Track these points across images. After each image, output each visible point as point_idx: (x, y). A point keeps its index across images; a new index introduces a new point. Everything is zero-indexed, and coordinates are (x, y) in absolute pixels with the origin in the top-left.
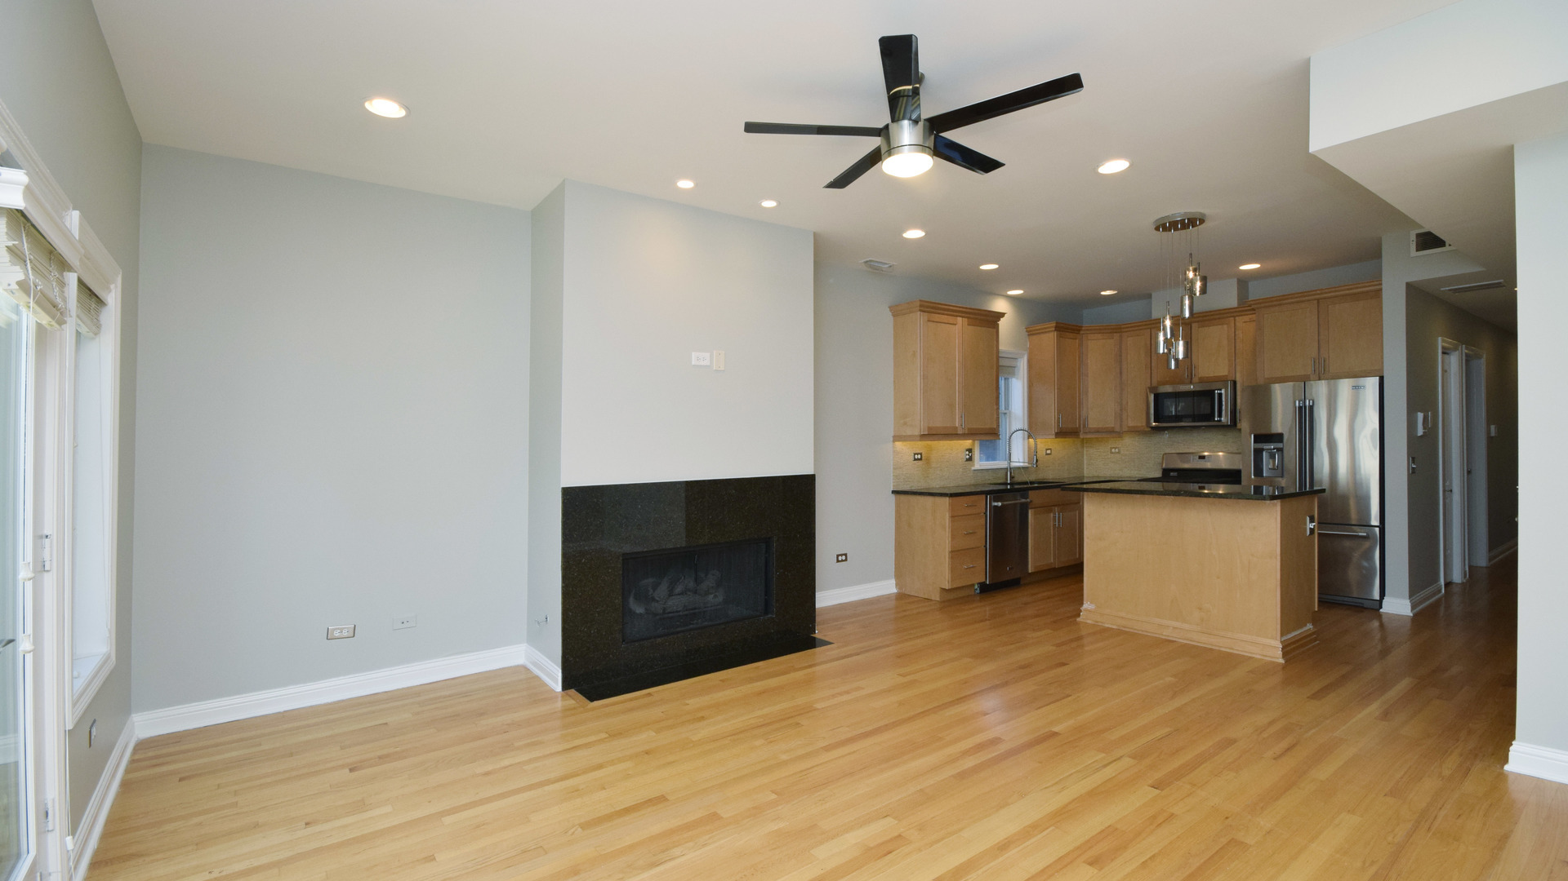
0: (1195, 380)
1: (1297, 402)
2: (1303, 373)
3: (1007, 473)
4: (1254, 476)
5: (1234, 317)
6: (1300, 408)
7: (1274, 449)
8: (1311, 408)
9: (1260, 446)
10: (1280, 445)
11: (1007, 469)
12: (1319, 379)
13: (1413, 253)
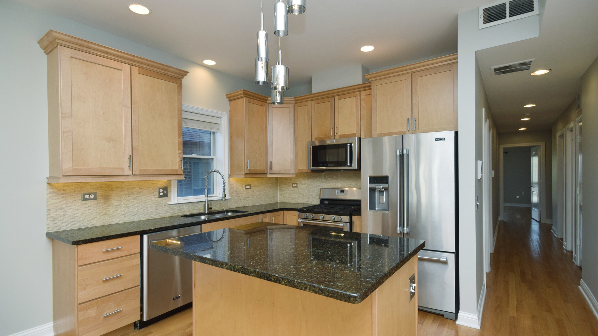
0: (337, 137)
1: (398, 151)
2: (401, 130)
3: (205, 205)
4: (370, 209)
5: (360, 92)
6: (400, 155)
7: (383, 188)
8: (407, 155)
9: (373, 185)
10: (386, 186)
11: (205, 201)
12: (412, 133)
13: (482, 25)
